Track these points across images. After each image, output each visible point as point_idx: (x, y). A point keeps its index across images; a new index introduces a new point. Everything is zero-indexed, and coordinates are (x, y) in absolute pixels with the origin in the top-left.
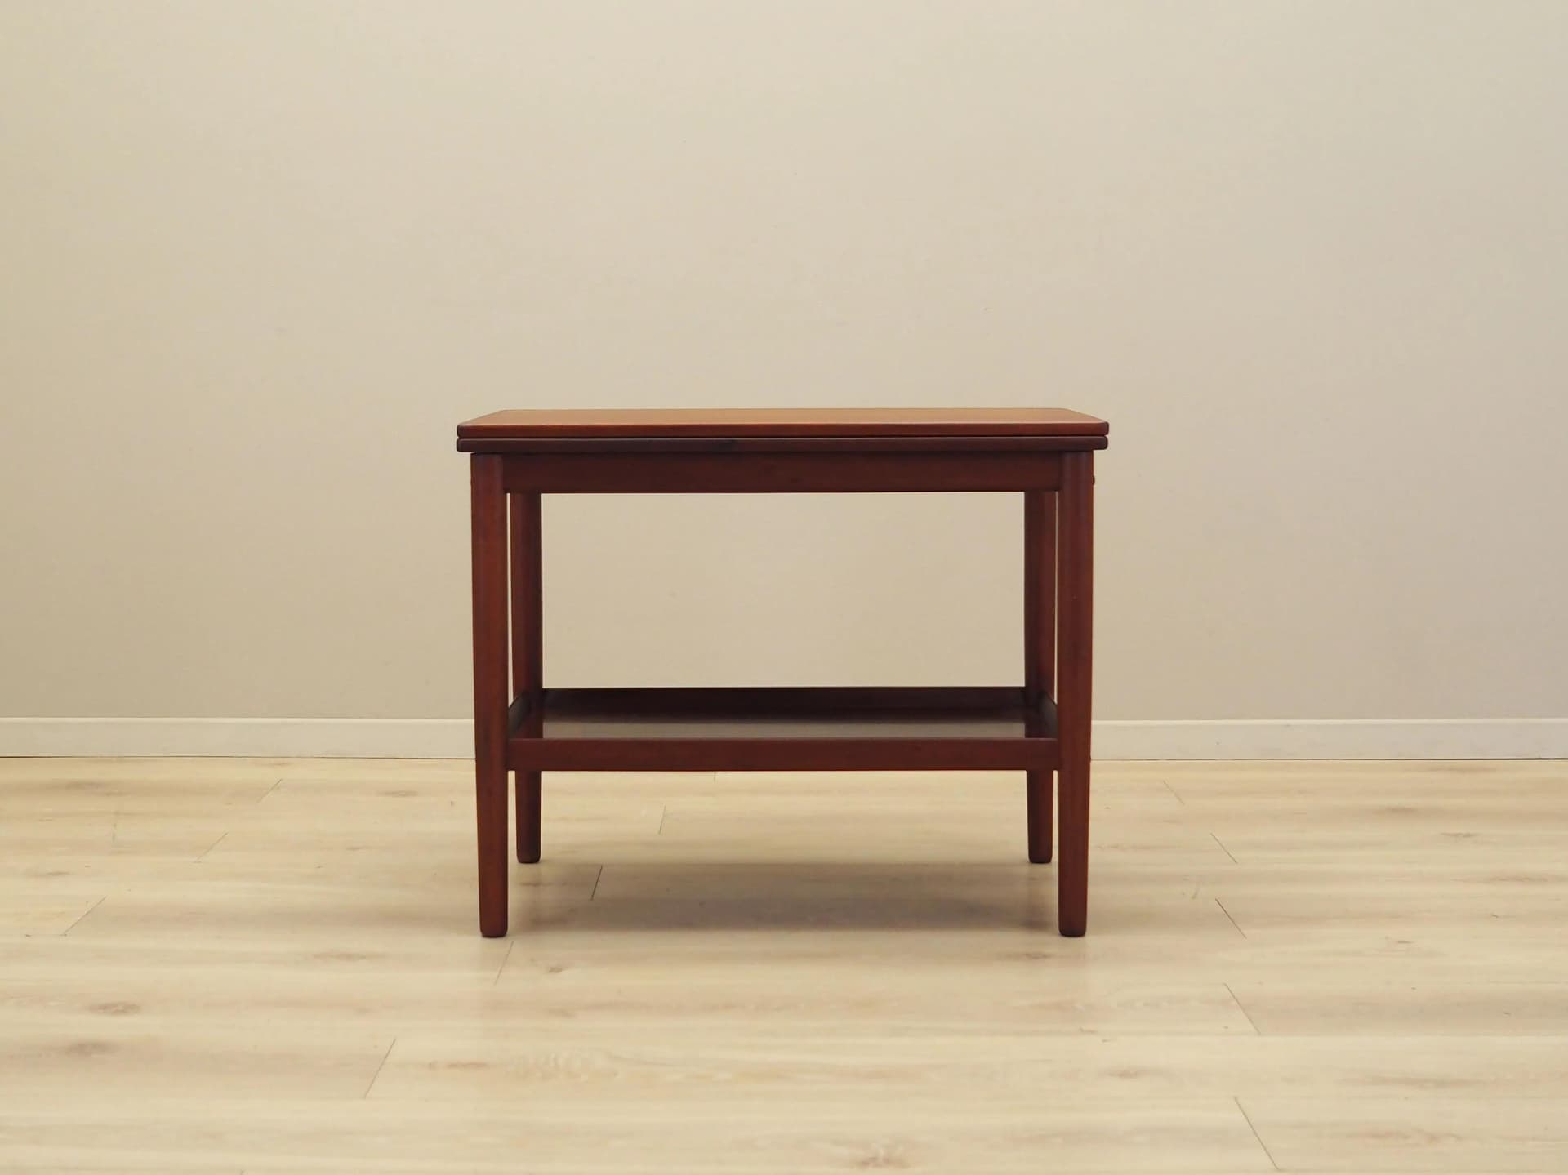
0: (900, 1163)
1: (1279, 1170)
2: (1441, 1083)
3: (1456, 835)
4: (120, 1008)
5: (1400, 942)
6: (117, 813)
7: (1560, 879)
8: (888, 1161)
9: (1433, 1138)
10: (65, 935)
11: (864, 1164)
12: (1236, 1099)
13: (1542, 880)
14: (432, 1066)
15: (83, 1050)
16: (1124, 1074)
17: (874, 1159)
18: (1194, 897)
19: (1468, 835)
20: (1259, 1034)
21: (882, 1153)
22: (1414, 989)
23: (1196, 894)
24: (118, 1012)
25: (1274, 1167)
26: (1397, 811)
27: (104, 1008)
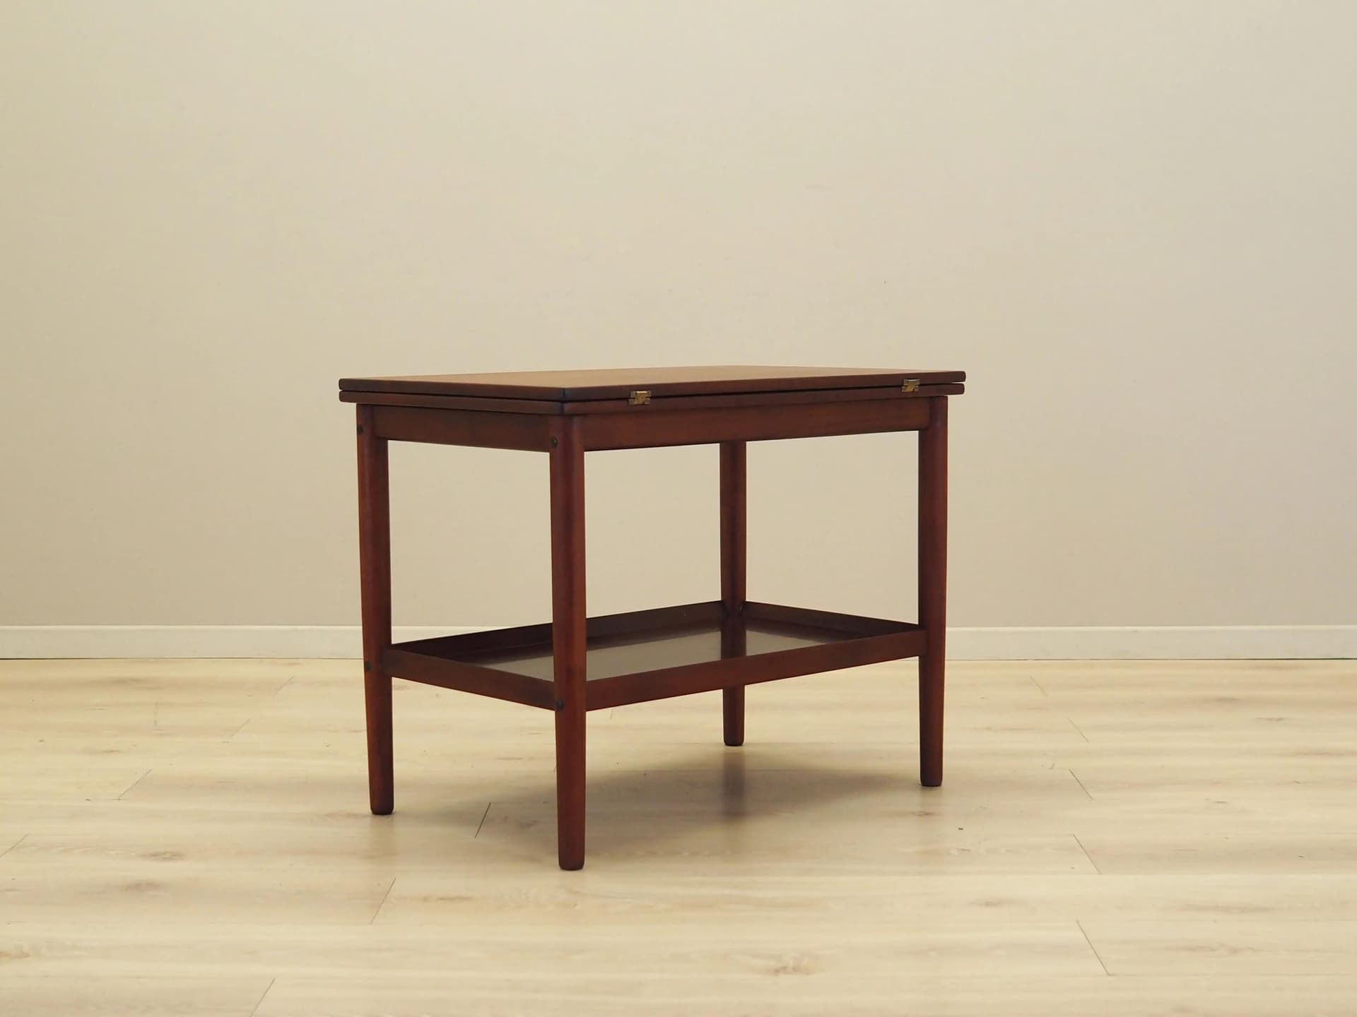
0: (807, 972)
1: (1109, 975)
2: (1244, 909)
3: (1269, 719)
4: (168, 855)
5: (1219, 802)
6: (157, 704)
7: (1353, 754)
8: (796, 970)
9: (1234, 951)
10: (119, 800)
11: (777, 971)
12: (1078, 922)
13: (1338, 753)
14: (426, 899)
15: (138, 888)
16: (988, 904)
17: (785, 969)
18: (1052, 768)
19: (1280, 719)
20: (1100, 873)
21: (791, 963)
23: (1054, 765)
24: (166, 859)
25: (1105, 973)
26: (1222, 701)
27: (155, 856)
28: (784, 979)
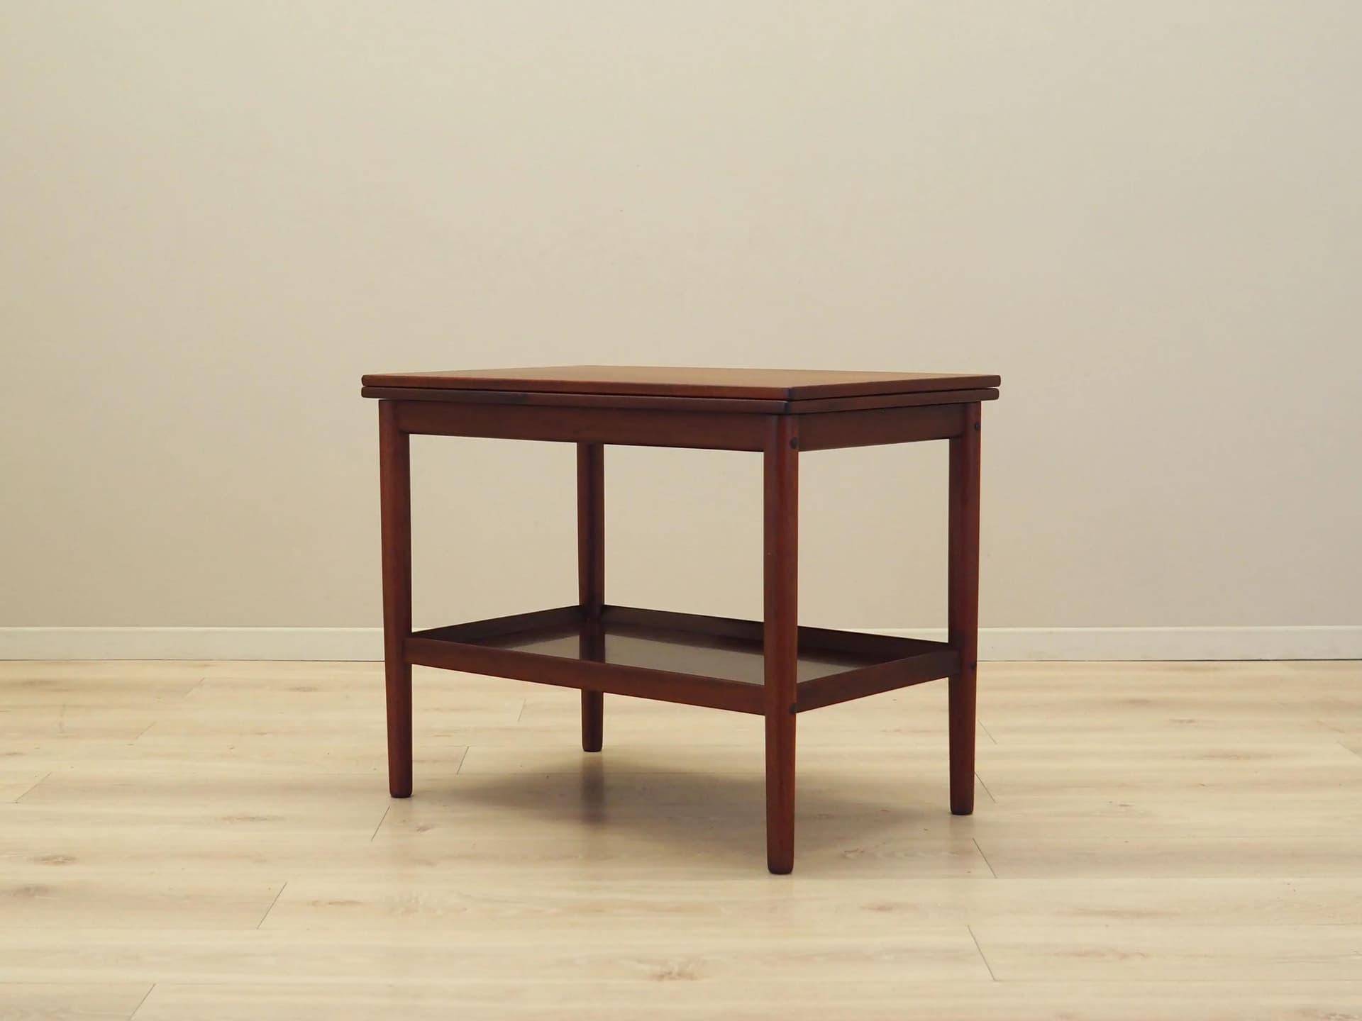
0: (691, 977)
1: (995, 980)
2: (1139, 914)
3: (1181, 721)
4: (60, 859)
5: (1122, 805)
6: (64, 706)
8: (681, 975)
9: (1124, 956)
10: (16, 803)
11: (661, 977)
12: (968, 926)
13: (1247, 756)
14: (315, 903)
15: (29, 892)
17: (670, 973)
19: (1190, 721)
20: (996, 877)
21: (676, 969)
22: (1126, 842)
24: (58, 863)
25: (991, 978)
26: (1134, 703)
27: (47, 860)
28: (667, 985)
